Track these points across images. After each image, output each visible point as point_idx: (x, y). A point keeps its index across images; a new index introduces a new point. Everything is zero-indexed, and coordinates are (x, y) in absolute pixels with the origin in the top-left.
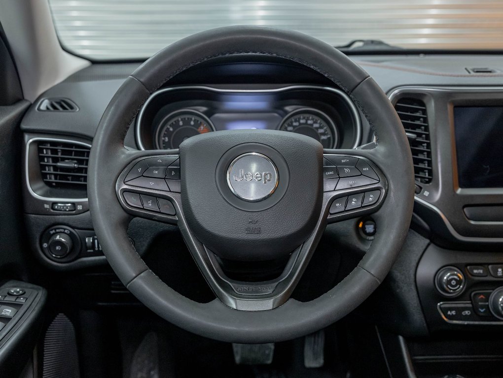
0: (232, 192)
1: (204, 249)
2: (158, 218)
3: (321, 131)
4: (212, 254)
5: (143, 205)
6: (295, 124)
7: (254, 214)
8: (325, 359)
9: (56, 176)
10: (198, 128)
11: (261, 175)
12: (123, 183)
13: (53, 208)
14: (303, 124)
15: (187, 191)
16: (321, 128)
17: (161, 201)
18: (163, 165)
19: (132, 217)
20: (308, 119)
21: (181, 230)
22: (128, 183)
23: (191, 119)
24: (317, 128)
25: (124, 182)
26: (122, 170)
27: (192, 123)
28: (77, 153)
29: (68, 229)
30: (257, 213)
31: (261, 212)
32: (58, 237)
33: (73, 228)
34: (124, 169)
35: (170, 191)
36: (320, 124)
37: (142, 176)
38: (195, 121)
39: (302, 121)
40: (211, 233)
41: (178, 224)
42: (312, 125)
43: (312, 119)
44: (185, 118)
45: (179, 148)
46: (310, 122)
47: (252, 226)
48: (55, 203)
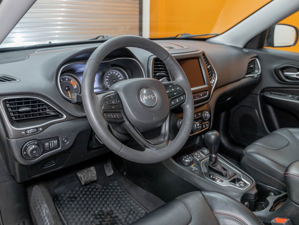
3: (119, 76)
5: (112, 117)
6: (109, 74)
8: (113, 170)
10: (70, 82)
11: (151, 96)
13: (26, 133)
14: (112, 74)
16: (119, 75)
18: (114, 99)
20: (113, 72)
23: (66, 78)
24: (117, 75)
25: (104, 109)
27: (67, 79)
28: (33, 102)
29: (36, 142)
32: (33, 147)
35: (120, 109)
36: (118, 73)
37: (109, 104)
38: (68, 78)
39: (111, 73)
42: (115, 74)
43: (115, 72)
44: (63, 78)
46: (114, 73)
48: (27, 130)
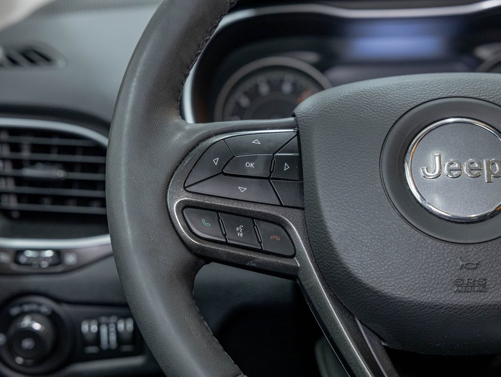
0: (418, 202)
1: (359, 330)
2: (258, 263)
4: (376, 339)
5: (225, 235)
7: (470, 248)
9: (20, 197)
11: (481, 164)
12: (182, 189)
13: (16, 261)
15: (318, 203)
17: (262, 227)
18: (264, 152)
19: (202, 262)
21: (306, 287)
22: (193, 189)
25: (185, 188)
26: (180, 163)
29: (47, 305)
30: (477, 246)
31: (485, 244)
32: (26, 322)
33: (58, 301)
34: (183, 159)
35: (281, 205)
37: (222, 172)
40: (376, 292)
41: (301, 276)
45: (294, 116)
47: (467, 275)
48: (20, 252)
